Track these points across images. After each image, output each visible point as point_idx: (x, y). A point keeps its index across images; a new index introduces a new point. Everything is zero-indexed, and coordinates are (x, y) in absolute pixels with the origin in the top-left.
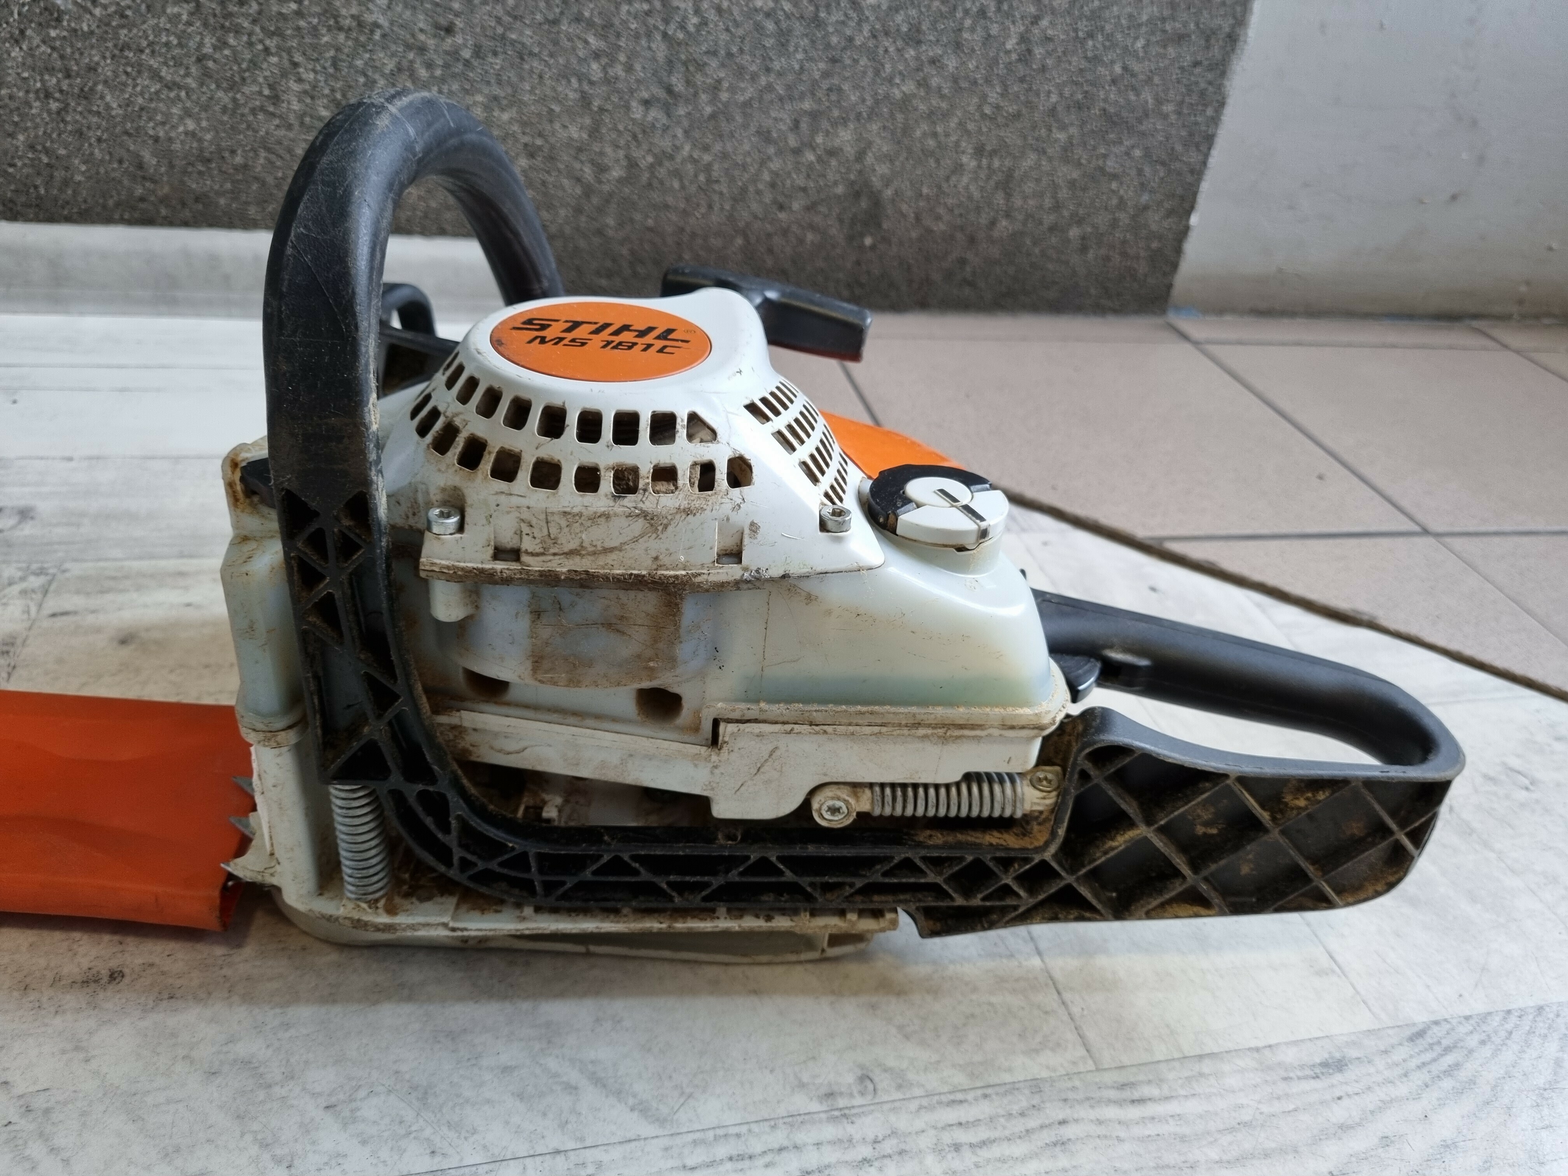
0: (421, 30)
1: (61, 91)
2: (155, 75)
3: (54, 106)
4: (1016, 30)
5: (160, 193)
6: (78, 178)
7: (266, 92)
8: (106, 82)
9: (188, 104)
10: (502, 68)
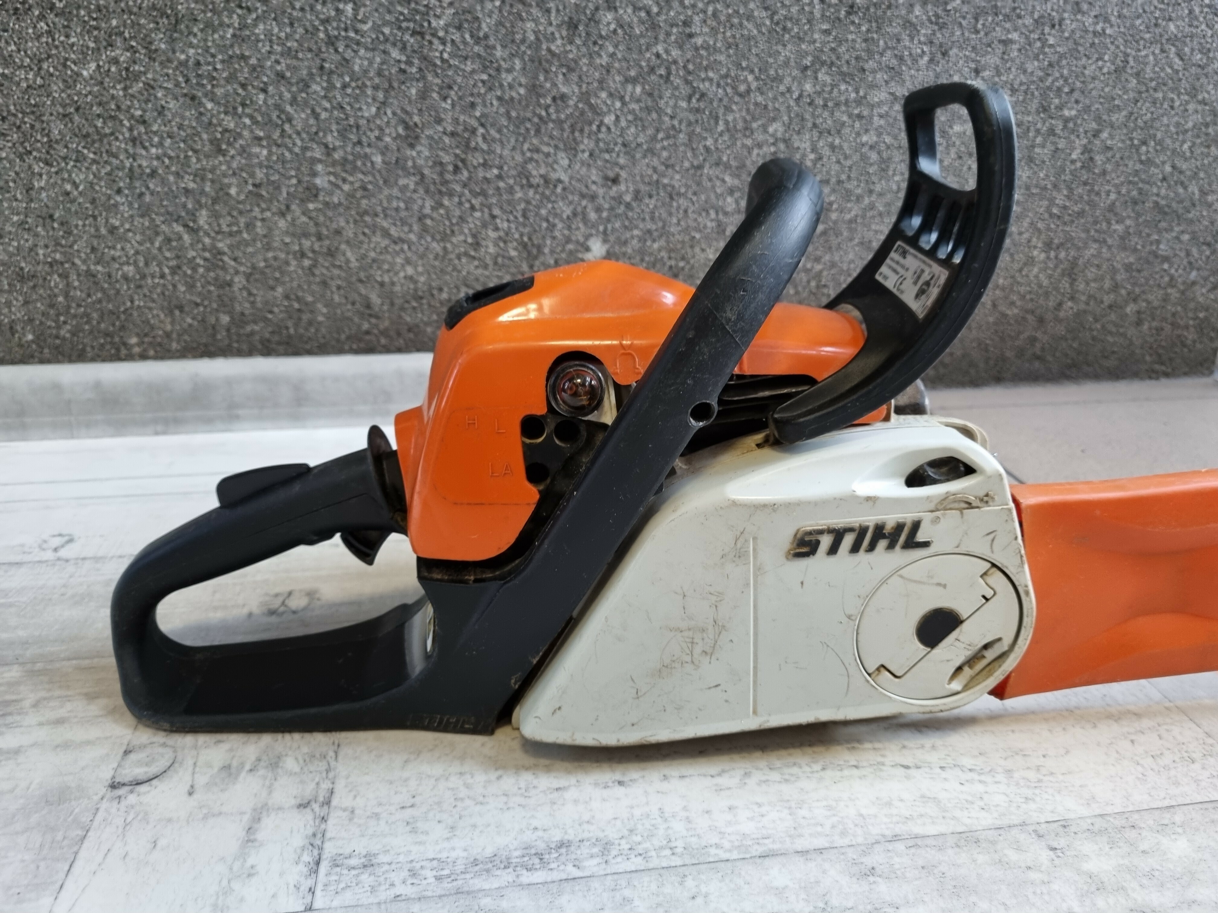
0: (594, 182)
1: (314, 251)
2: (386, 233)
3: (307, 263)
4: (1079, 143)
5: (381, 327)
6: (320, 318)
7: (470, 240)
8: (348, 242)
9: (409, 254)
10: (655, 206)
